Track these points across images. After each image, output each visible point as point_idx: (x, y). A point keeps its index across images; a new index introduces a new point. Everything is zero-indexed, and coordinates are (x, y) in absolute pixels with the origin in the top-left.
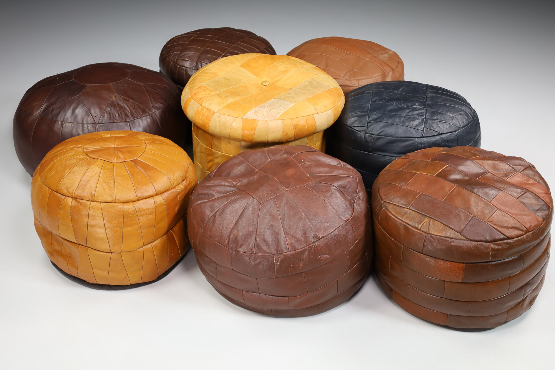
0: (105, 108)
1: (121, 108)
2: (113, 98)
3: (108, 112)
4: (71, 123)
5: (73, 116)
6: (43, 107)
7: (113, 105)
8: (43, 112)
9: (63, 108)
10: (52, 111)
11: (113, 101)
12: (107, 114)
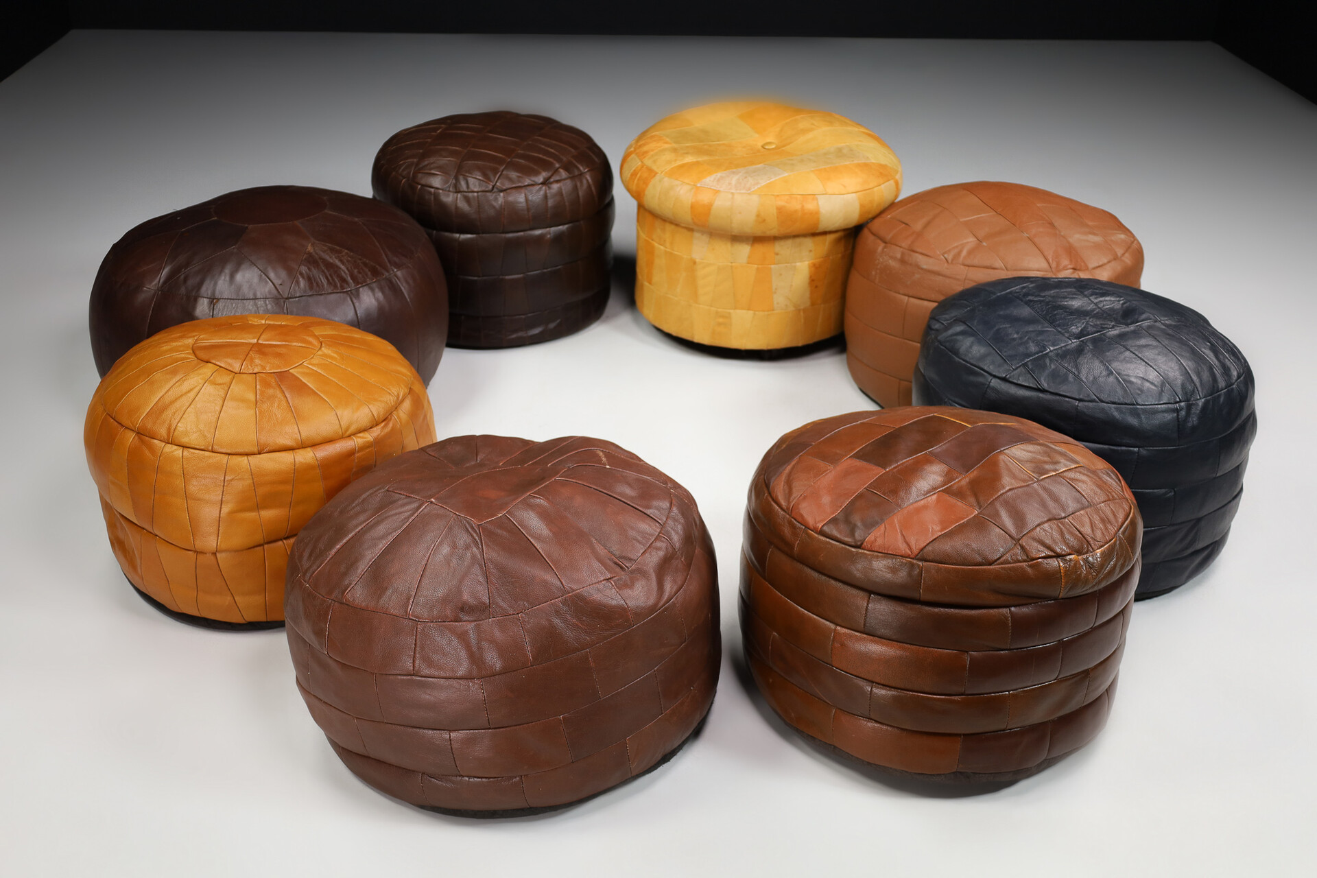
0: (296, 267)
1: (330, 266)
2: (310, 248)
3: (305, 275)
4: (231, 299)
5: (233, 287)
6: (165, 272)
7: (312, 261)
8: (165, 283)
9: (207, 271)
10: (186, 280)
11: (310, 254)
12: (303, 278)
